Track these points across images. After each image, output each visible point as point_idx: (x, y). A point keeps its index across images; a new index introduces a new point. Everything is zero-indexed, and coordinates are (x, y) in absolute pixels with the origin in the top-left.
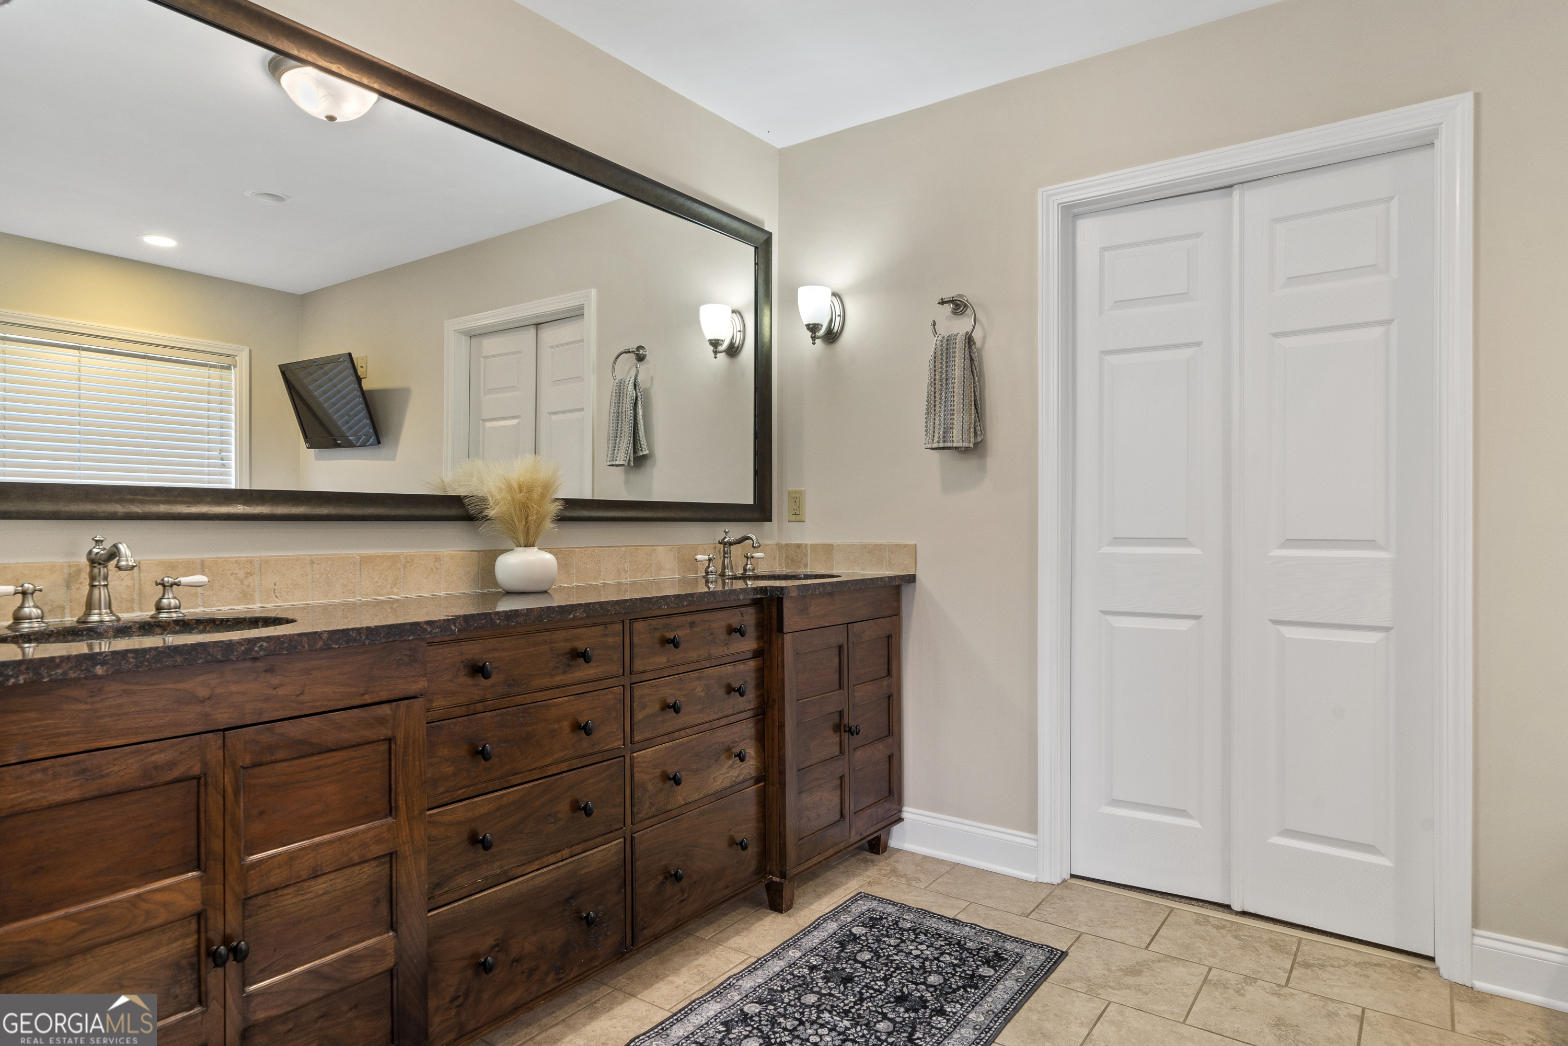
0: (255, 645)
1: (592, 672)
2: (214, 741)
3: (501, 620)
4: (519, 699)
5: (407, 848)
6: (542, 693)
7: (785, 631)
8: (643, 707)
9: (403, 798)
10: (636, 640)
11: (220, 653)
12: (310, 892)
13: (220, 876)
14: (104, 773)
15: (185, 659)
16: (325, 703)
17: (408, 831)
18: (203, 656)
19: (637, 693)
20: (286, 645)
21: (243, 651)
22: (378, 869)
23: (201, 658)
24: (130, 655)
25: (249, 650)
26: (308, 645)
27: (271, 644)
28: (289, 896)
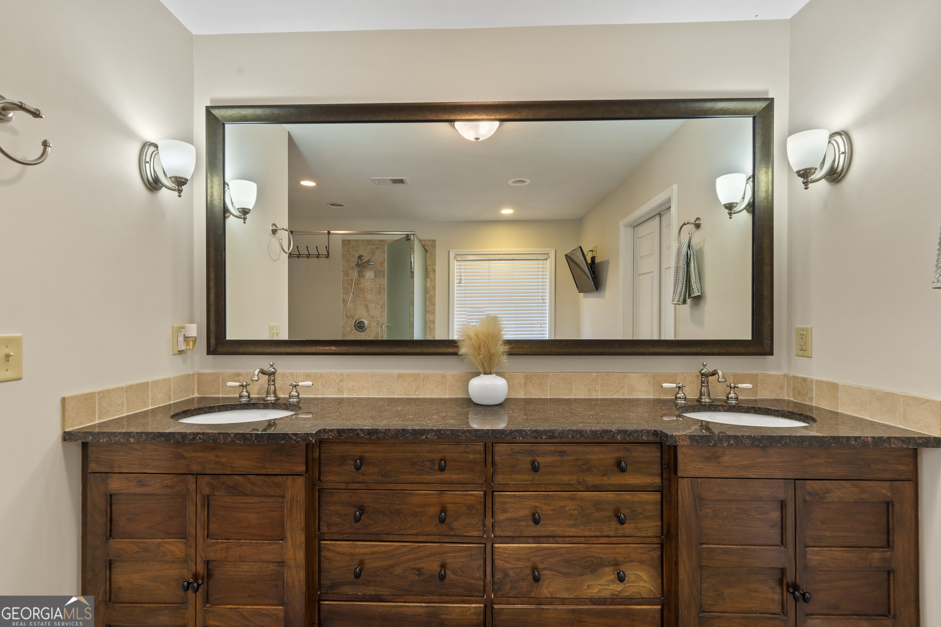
0: (197, 436)
1: (454, 476)
2: (191, 479)
3: (365, 434)
4: (390, 486)
5: (292, 562)
6: (409, 485)
7: (680, 474)
8: (505, 511)
9: (290, 532)
10: (497, 458)
11: (180, 438)
12: (240, 568)
13: (194, 545)
14: (147, 484)
15: (165, 439)
16: (245, 470)
17: (292, 552)
18: (173, 439)
19: (497, 500)
20: (212, 438)
21: (191, 439)
22: (277, 568)
23: (172, 440)
24: (143, 435)
25: (194, 439)
26: (223, 440)
27: (204, 436)
28: (230, 566)
